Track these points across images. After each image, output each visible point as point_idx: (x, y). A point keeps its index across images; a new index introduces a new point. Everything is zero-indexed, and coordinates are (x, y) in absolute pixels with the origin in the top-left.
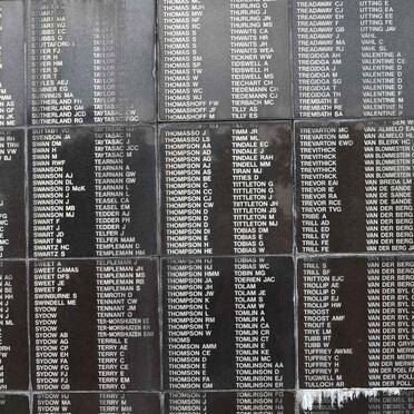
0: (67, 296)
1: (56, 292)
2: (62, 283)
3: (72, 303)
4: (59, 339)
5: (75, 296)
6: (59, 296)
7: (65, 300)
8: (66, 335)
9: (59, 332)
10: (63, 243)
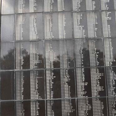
0: (109, 18)
1: (106, 17)
2: (108, 15)
3: (110, 19)
4: (108, 26)
5: (111, 18)
6: (107, 18)
7: (109, 19)
8: (109, 26)
9: (108, 25)
10: (107, 7)
